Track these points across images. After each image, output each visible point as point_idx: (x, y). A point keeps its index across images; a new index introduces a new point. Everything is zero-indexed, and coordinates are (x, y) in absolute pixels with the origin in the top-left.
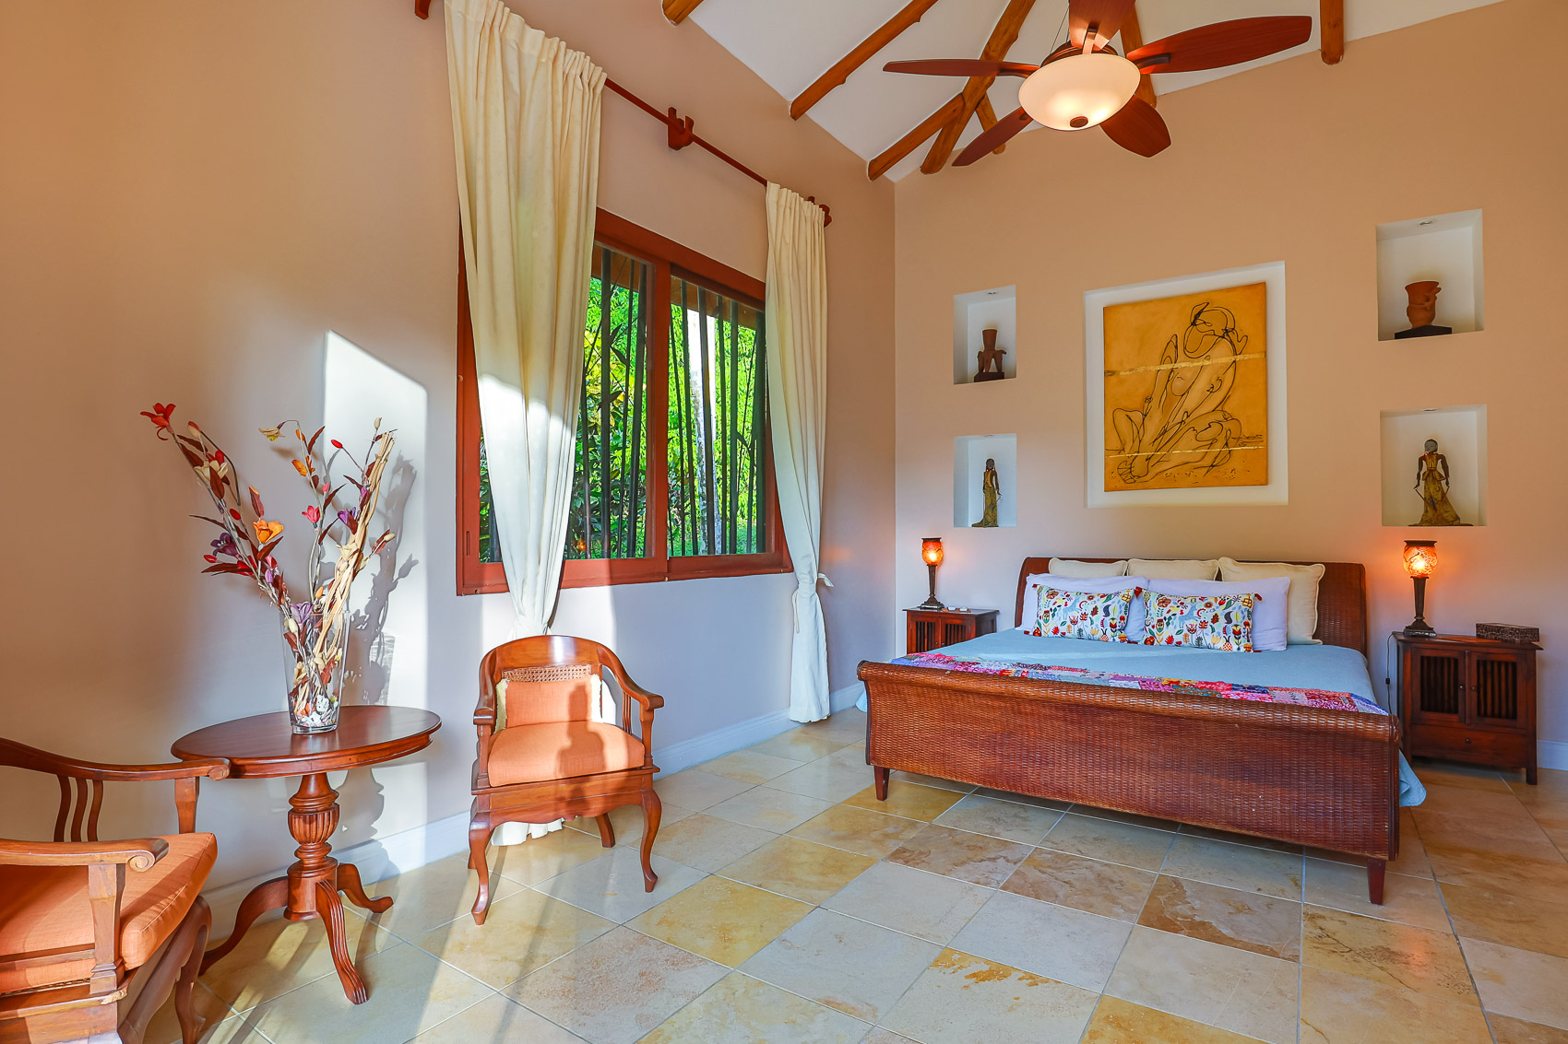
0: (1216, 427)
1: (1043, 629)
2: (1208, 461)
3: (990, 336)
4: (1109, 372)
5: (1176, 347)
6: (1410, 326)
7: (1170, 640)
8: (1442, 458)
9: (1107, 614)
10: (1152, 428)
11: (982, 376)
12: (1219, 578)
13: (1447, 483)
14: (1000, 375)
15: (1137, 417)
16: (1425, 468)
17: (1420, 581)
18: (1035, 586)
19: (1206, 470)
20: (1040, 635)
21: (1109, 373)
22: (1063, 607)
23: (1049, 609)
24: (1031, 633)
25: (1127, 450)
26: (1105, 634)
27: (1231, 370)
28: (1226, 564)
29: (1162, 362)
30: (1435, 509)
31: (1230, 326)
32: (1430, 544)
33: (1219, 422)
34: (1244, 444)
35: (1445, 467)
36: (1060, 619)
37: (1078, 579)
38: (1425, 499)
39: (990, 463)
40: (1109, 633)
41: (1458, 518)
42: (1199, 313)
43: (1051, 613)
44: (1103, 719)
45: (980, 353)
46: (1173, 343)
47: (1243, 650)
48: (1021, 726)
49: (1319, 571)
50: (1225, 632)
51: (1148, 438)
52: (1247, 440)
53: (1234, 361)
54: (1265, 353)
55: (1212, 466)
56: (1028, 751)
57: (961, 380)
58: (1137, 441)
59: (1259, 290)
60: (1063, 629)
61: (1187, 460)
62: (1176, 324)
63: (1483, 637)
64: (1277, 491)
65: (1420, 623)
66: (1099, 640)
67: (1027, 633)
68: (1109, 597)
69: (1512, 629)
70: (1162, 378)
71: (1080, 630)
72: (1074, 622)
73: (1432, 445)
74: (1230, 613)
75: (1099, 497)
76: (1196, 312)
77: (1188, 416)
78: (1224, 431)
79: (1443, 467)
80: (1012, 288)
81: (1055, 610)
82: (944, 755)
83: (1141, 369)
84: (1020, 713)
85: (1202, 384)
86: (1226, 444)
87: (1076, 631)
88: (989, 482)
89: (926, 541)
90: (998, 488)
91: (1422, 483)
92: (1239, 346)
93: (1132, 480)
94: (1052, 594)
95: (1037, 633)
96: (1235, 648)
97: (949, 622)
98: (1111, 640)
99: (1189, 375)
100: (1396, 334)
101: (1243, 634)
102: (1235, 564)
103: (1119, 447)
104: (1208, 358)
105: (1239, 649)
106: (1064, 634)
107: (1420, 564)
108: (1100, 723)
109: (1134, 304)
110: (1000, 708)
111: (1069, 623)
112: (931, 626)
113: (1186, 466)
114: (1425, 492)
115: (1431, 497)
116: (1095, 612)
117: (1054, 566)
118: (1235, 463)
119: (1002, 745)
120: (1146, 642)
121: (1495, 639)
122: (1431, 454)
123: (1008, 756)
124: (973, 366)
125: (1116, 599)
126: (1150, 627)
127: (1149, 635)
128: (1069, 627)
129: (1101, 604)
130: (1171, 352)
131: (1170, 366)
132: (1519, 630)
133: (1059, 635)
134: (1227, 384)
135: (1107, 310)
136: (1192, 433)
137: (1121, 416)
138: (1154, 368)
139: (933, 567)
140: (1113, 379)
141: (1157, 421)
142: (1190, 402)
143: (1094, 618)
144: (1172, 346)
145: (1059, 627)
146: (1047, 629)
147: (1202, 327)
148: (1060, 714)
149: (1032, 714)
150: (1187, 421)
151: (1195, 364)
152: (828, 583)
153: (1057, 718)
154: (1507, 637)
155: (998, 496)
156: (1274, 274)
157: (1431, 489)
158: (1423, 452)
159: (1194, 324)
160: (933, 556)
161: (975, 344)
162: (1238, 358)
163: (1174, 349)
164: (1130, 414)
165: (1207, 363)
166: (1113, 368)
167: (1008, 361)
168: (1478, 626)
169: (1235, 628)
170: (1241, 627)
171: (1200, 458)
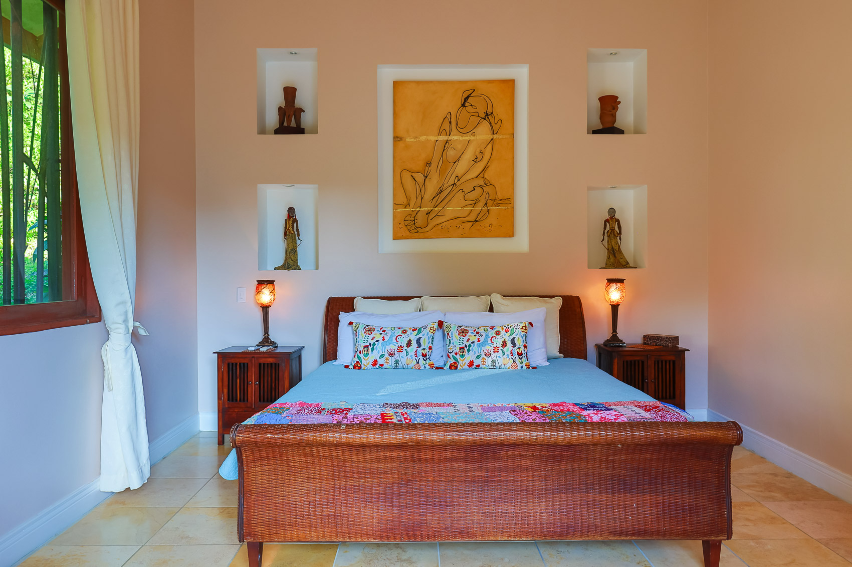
0: (478, 190)
1: (364, 362)
2: (472, 217)
3: (290, 93)
4: (397, 137)
5: (450, 123)
6: (601, 127)
7: (471, 364)
8: (618, 221)
9: (419, 345)
10: (431, 188)
11: (282, 130)
12: (491, 309)
13: (620, 239)
14: (300, 130)
15: (420, 177)
16: (608, 228)
17: (615, 308)
18: (351, 323)
19: (471, 223)
20: (360, 368)
21: (397, 139)
22: (381, 341)
23: (368, 344)
24: (351, 367)
25: (412, 204)
26: (418, 363)
27: (490, 146)
28: (496, 299)
29: (440, 134)
30: (615, 256)
31: (490, 111)
32: (621, 281)
33: (481, 186)
34: (498, 205)
35: (620, 228)
36: (379, 352)
37: (387, 316)
38: (608, 249)
39: (291, 211)
40: (422, 362)
41: (628, 263)
42: (467, 98)
43: (370, 347)
44: (503, 454)
45: (280, 109)
46: (448, 119)
47: (525, 367)
48: (419, 473)
49: (558, 303)
50: (512, 354)
51: (429, 194)
52: (500, 202)
53: (492, 139)
54: (513, 134)
55: (476, 221)
56: (427, 496)
57: (262, 131)
58: (420, 198)
59: (509, 84)
60: (380, 361)
61: (457, 216)
62: (450, 104)
63: (648, 344)
64: (521, 242)
65: (614, 337)
66: (412, 369)
67: (347, 367)
68: (420, 331)
69: (667, 337)
70: (440, 147)
71: (397, 361)
72: (391, 355)
73: (612, 211)
74: (514, 338)
75: (388, 244)
76: (465, 95)
77: (458, 180)
78: (485, 193)
79: (618, 228)
80: (314, 50)
81: (374, 344)
82: (335, 516)
83: (423, 138)
84: (420, 460)
85: (469, 155)
86: (486, 204)
87: (393, 362)
88: (291, 228)
89: (260, 283)
90: (298, 234)
91: (606, 238)
92: (496, 127)
93: (415, 231)
94: (369, 330)
95: (357, 366)
96: (519, 366)
97: (262, 361)
98: (423, 368)
99: (459, 147)
100: (593, 131)
101: (524, 355)
102: (503, 299)
103: (405, 202)
104: (474, 134)
105: (522, 367)
106: (382, 365)
107: (615, 294)
108: (500, 459)
109: (418, 83)
110: (399, 457)
111: (387, 355)
112: (244, 367)
113: (457, 221)
114: (609, 244)
115: (612, 248)
116: (409, 344)
117: (358, 303)
118: (492, 219)
119: (399, 495)
120: (450, 367)
121: (656, 345)
122: (612, 218)
123: (406, 506)
124: (272, 119)
125: (425, 332)
126: (453, 354)
127: (453, 361)
128: (387, 359)
129: (413, 337)
130: (446, 126)
131: (445, 138)
132: (671, 338)
133: (377, 367)
134: (487, 156)
135: (396, 84)
136: (460, 194)
137: (407, 176)
138: (433, 138)
139: (265, 309)
140: (401, 144)
141: (435, 182)
142: (460, 168)
143: (409, 349)
144: (447, 121)
145: (378, 360)
146: (366, 362)
147: (470, 109)
148: (462, 455)
149: (433, 459)
150: (458, 184)
151: (464, 138)
152: (142, 332)
153: (457, 460)
154: (664, 343)
155: (298, 242)
156: (521, 74)
157: (613, 243)
158: (607, 217)
159: (463, 105)
160: (265, 297)
161: (275, 100)
162: (495, 136)
163: (448, 124)
164: (414, 175)
165: (472, 138)
166: (401, 134)
167: (307, 119)
168: (645, 337)
169: (518, 350)
170: (522, 349)
171: (466, 215)
